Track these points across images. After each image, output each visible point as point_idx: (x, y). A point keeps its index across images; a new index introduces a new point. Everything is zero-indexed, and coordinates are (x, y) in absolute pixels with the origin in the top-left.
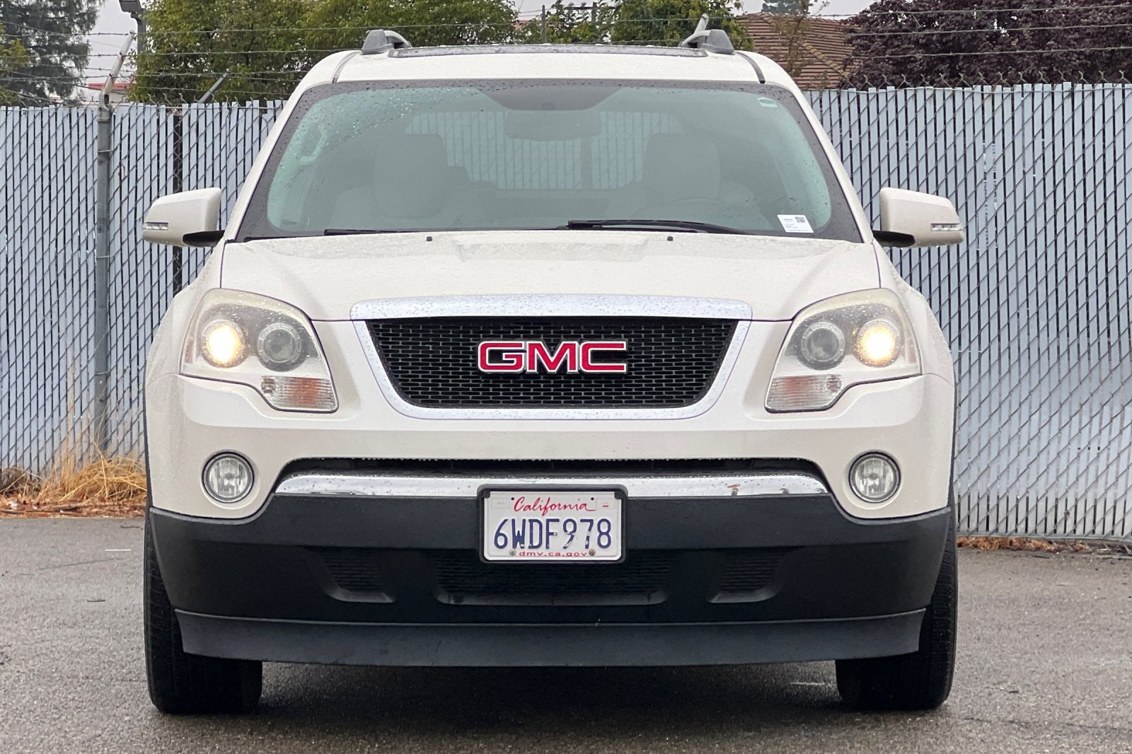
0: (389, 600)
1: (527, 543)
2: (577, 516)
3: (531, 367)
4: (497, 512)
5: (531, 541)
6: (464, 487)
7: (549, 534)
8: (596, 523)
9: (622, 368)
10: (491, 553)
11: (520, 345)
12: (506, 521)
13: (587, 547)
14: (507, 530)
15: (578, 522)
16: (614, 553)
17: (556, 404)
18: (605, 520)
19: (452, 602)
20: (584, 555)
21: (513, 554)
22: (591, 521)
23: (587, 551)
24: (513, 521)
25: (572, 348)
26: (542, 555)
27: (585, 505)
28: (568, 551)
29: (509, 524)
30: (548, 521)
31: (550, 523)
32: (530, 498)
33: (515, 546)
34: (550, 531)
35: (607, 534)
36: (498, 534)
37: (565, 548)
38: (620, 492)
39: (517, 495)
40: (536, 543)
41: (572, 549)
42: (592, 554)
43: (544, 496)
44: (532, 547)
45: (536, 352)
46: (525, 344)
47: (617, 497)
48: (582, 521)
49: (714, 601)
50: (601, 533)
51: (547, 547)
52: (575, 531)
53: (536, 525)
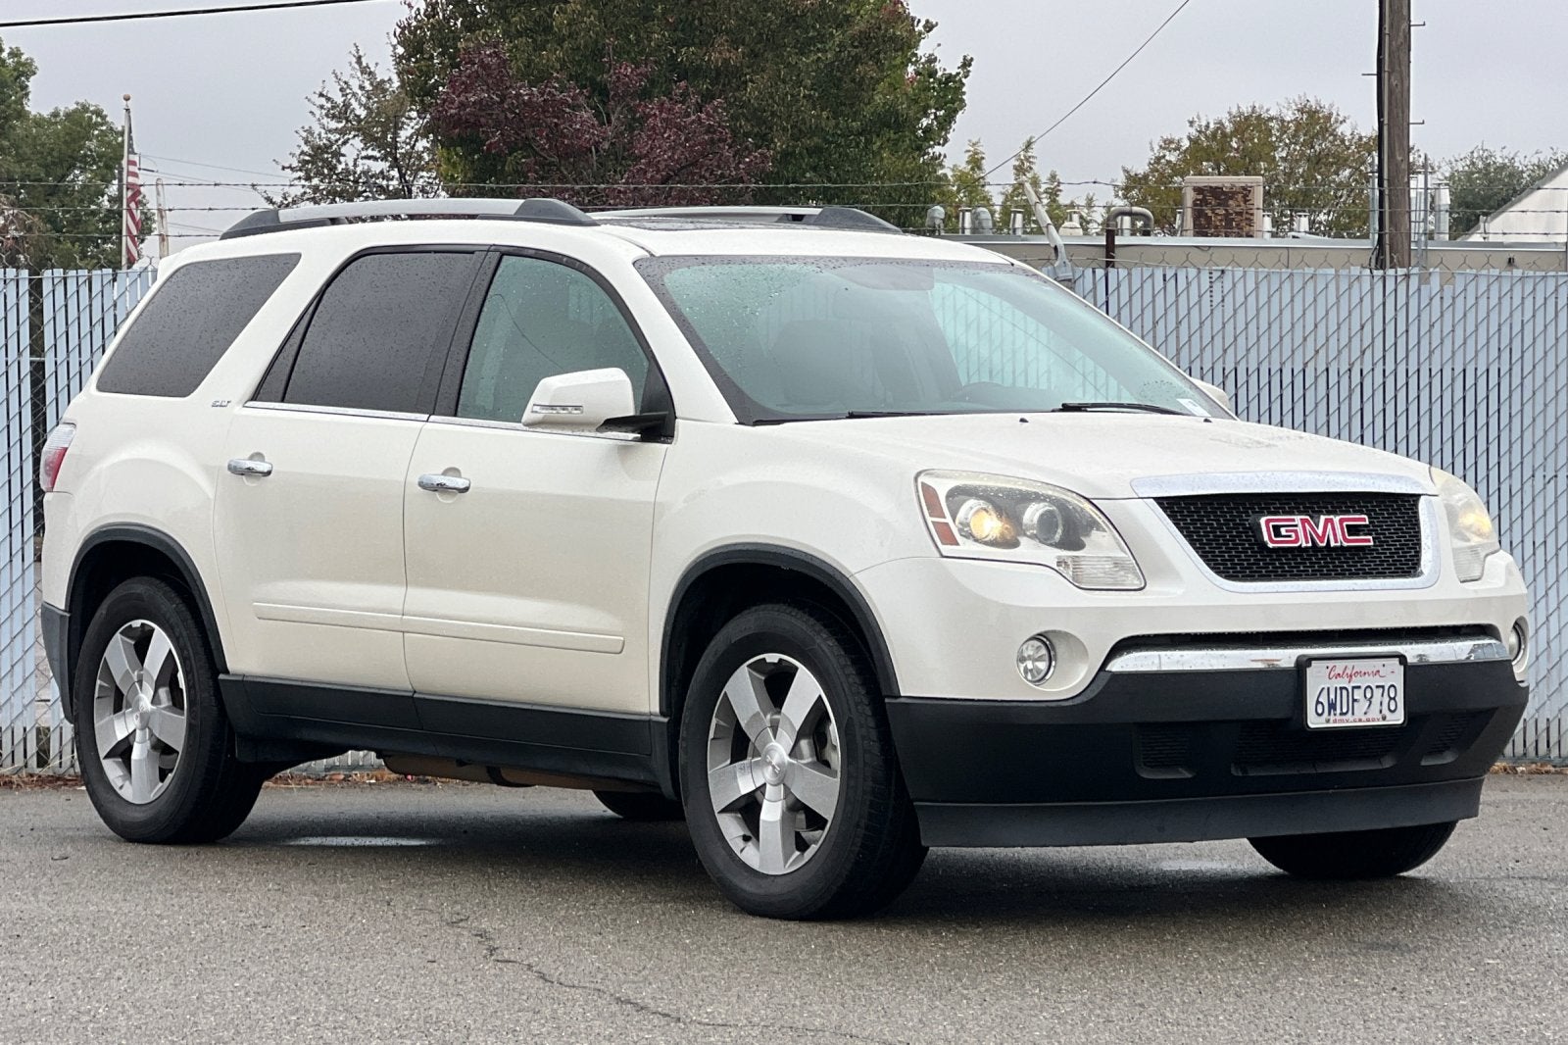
0: (1188, 775)
1: (1338, 711)
2: (1374, 682)
3: (1307, 542)
4: (1318, 681)
5: (1341, 709)
6: (1285, 657)
7: (1354, 700)
8: (1386, 688)
9: (1369, 541)
10: (1314, 722)
11: (1293, 520)
12: (1323, 689)
13: (1381, 712)
14: (1323, 699)
15: (1374, 687)
16: (1398, 718)
17: (1327, 576)
18: (1393, 686)
19: (1240, 774)
20: (1378, 720)
21: (1328, 721)
22: (1383, 687)
23: (1380, 716)
24: (1328, 689)
25: (1331, 521)
26: (1349, 721)
27: (1378, 671)
28: (1368, 716)
29: (1325, 692)
30: (1354, 688)
31: (1355, 690)
32: (1340, 665)
33: (1329, 714)
34: (1355, 697)
35: (1394, 699)
36: (1318, 702)
37: (1365, 713)
38: (1402, 659)
39: (1331, 664)
40: (1344, 710)
41: (1369, 716)
42: (1384, 718)
43: (1350, 663)
44: (1342, 714)
45: (1306, 525)
46: (1298, 518)
47: (1401, 663)
48: (1377, 687)
49: (1423, 763)
50: (1391, 699)
51: (1353, 714)
52: (1371, 697)
53: (1344, 692)
